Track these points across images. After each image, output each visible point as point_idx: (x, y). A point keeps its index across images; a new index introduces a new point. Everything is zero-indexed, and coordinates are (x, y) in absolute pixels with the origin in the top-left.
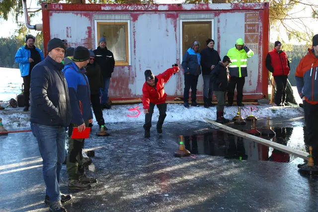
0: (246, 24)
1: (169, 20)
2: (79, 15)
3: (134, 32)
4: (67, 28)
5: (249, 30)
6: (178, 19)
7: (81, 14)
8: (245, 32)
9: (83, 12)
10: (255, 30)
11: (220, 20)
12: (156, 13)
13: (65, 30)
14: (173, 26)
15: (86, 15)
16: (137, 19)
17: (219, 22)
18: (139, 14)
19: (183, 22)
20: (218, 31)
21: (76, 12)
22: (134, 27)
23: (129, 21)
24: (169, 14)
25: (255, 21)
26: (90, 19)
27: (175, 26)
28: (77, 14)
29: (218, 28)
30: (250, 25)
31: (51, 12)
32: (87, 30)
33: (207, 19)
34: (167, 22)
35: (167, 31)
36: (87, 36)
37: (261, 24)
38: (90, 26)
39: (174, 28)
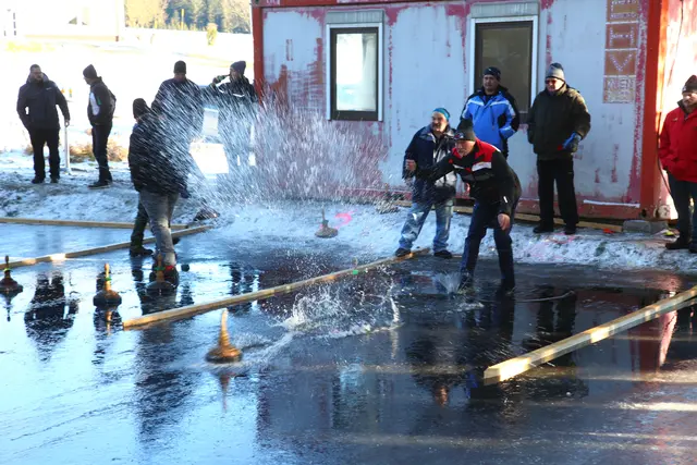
0: (608, 26)
1: (453, 18)
2: (305, 14)
3: (390, 49)
4: (287, 41)
5: (614, 40)
6: (469, 16)
7: (308, 12)
8: (607, 46)
9: (312, 9)
10: (629, 40)
11: (554, 17)
12: (429, 5)
13: (285, 45)
14: (459, 32)
15: (315, 14)
16: (395, 21)
17: (549, 21)
18: (398, 10)
19: (477, 25)
20: (548, 46)
21: (300, 9)
22: (390, 37)
23: (380, 26)
24: (453, 6)
25: (630, 19)
26: (322, 23)
27: (463, 34)
28: (302, 13)
29: (548, 37)
30: (618, 29)
31: (265, 10)
32: (315, 45)
33: (524, 15)
34: (448, 25)
35: (448, 45)
36: (315, 58)
37: (643, 27)
38: (320, 36)
39: (460, 39)
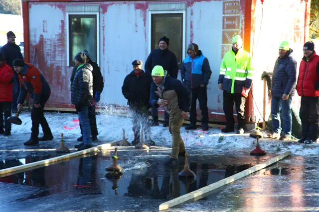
0: (224, 17)
1: (139, 11)
2: (54, 7)
3: (103, 27)
4: (44, 22)
5: (227, 25)
6: (147, 10)
7: (55, 5)
8: (223, 28)
9: (58, 3)
10: (235, 25)
11: (194, 12)
12: (125, 3)
13: (42, 23)
14: (142, 19)
15: (60, 7)
16: (106, 11)
17: (192, 14)
18: (108, 5)
19: (152, 15)
20: (191, 27)
21: (51, 3)
22: (104, 20)
23: (98, 14)
24: (139, 4)
25: (235, 13)
26: (64, 12)
27: (145, 20)
28: (52, 5)
29: (191, 22)
30: (229, 19)
31: (30, 3)
32: (60, 24)
33: (178, 10)
34: (136, 15)
35: (137, 26)
36: (60, 31)
37: (242, 18)
38: (63, 19)
39: (143, 22)
